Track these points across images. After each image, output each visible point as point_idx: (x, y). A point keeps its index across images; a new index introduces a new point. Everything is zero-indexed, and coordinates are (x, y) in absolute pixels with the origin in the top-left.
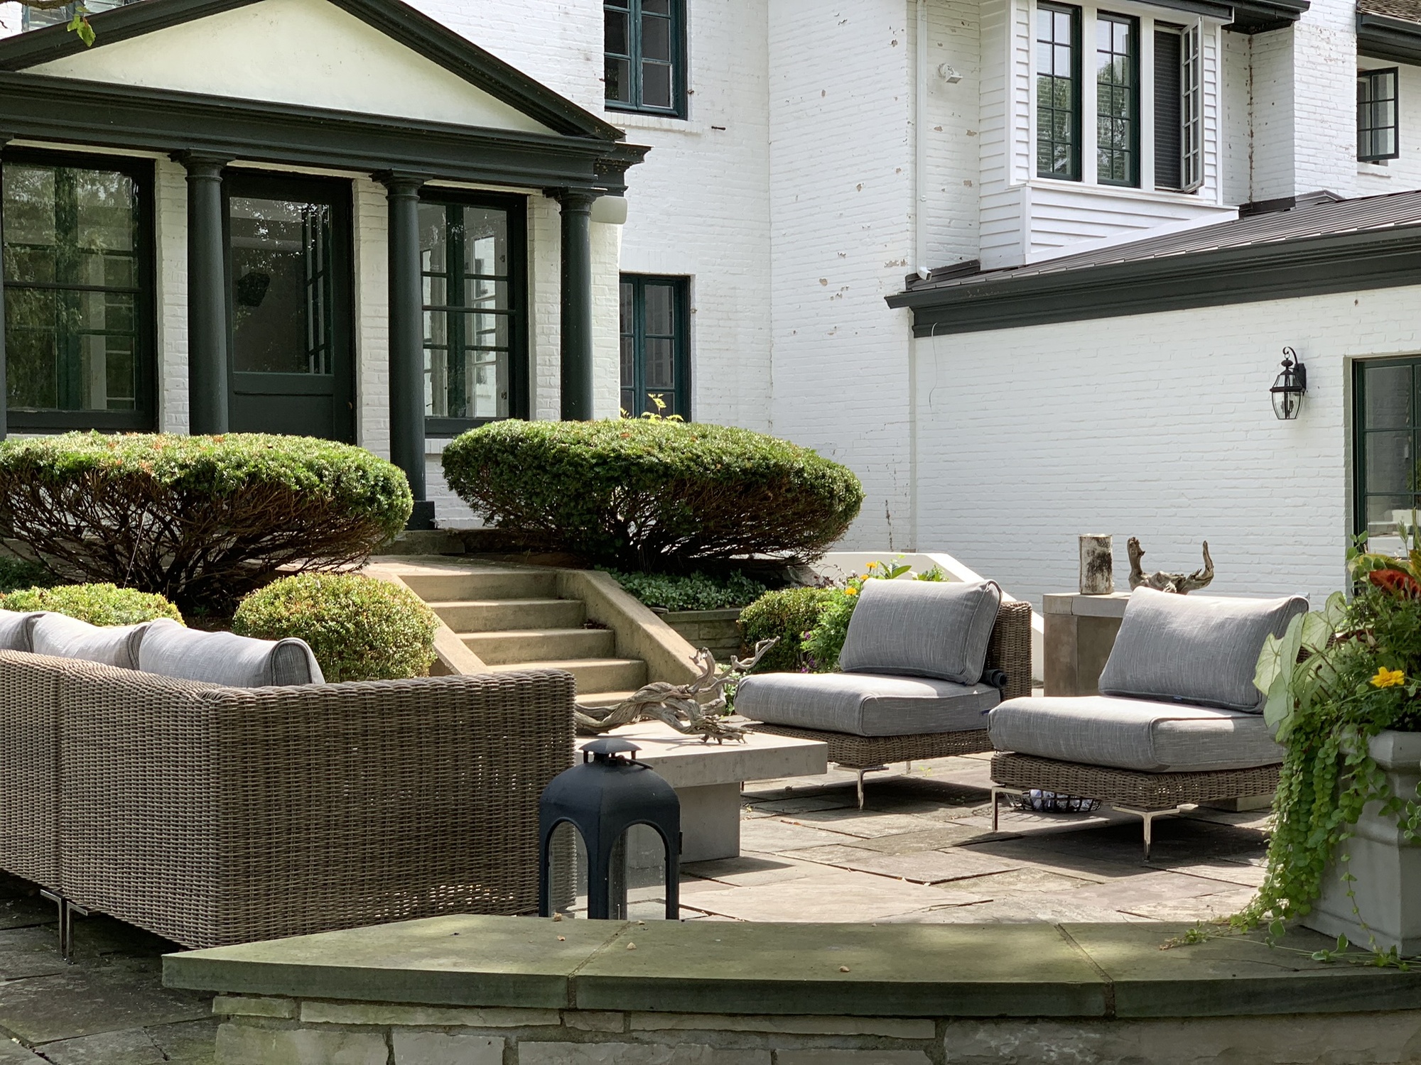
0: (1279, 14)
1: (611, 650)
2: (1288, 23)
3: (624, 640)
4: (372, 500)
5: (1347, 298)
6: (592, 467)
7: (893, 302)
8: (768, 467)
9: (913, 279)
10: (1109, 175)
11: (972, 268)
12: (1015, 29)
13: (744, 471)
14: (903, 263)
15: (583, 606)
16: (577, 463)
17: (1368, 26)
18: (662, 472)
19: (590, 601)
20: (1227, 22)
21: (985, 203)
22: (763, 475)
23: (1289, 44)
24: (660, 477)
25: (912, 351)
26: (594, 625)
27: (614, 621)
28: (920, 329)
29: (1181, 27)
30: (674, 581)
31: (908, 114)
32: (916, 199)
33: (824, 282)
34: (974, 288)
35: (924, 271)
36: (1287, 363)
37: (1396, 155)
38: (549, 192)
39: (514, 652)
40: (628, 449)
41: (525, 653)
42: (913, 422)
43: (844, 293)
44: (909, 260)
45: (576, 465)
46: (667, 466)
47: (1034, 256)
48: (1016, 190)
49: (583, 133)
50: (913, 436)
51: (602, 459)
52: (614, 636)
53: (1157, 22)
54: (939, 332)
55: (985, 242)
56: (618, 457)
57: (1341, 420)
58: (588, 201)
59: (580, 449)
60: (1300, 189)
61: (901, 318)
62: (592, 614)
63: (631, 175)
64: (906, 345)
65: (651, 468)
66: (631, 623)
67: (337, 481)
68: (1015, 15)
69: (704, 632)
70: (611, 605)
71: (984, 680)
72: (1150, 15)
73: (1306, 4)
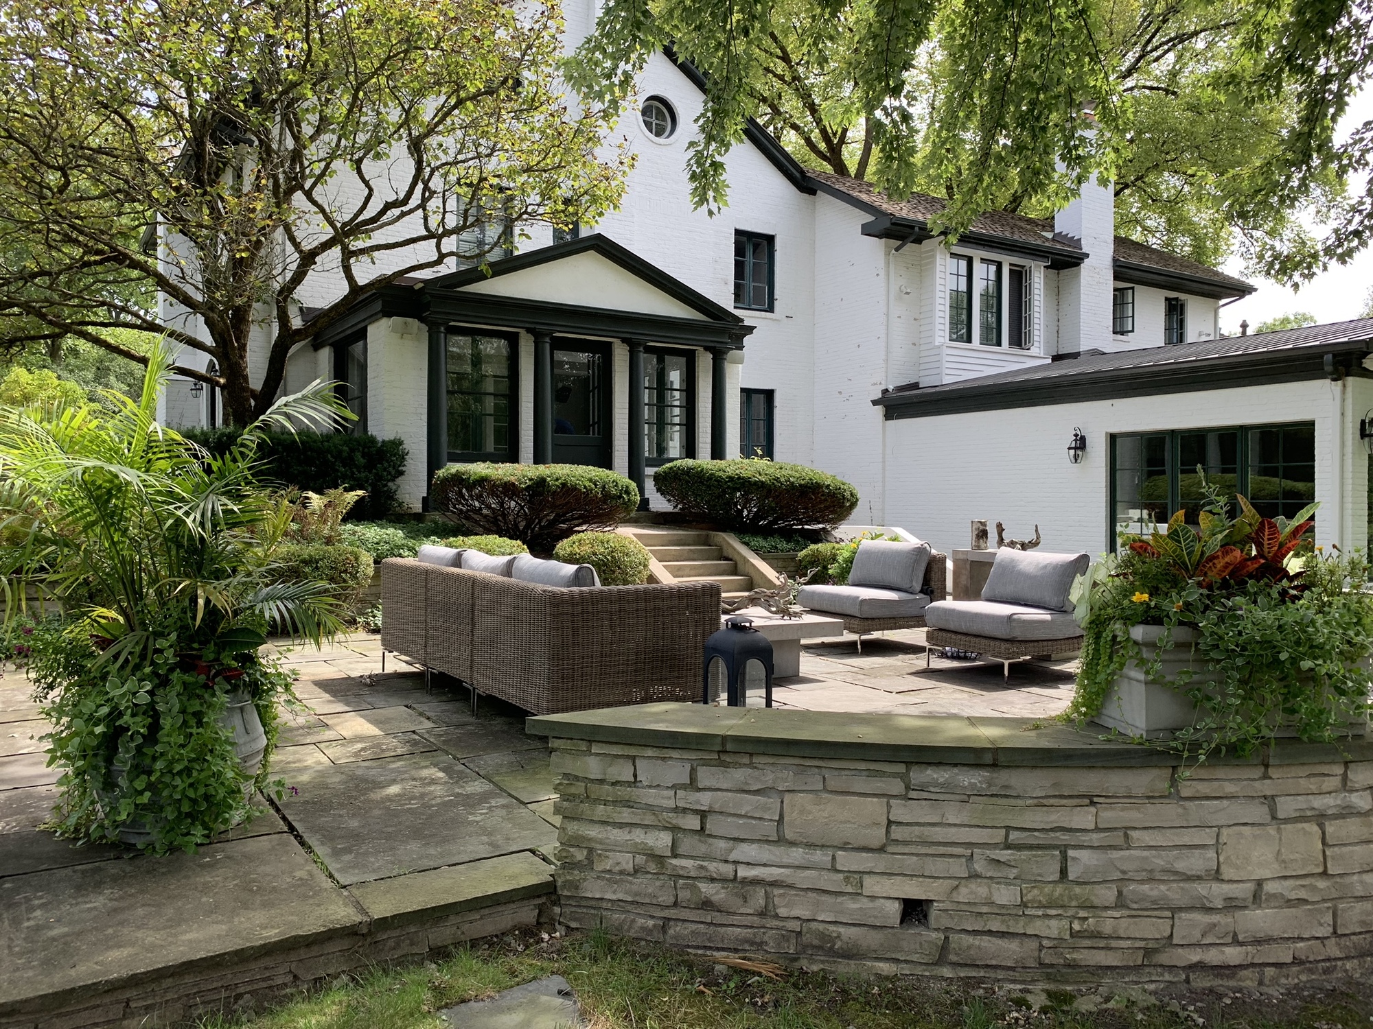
0: (1074, 260)
1: (735, 572)
2: (1078, 265)
3: (741, 566)
4: (620, 497)
5: (1108, 403)
7: (875, 403)
8: (812, 484)
9: (885, 391)
10: (985, 340)
11: (915, 386)
12: (939, 268)
13: (801, 485)
14: (881, 384)
15: (721, 550)
16: (719, 480)
17: (1119, 266)
18: (762, 485)
19: (725, 547)
20: (1046, 264)
21: (923, 354)
22: (810, 488)
23: (1078, 275)
25: (884, 427)
26: (727, 559)
27: (736, 557)
28: (888, 416)
29: (1023, 267)
30: (765, 538)
31: (884, 310)
32: (887, 352)
33: (840, 393)
34: (916, 396)
35: (891, 388)
36: (1076, 435)
37: (1132, 331)
38: (707, 349)
39: (687, 571)
40: (744, 474)
41: (693, 572)
42: (884, 462)
43: (850, 398)
44: (883, 382)
46: (763, 483)
47: (947, 380)
48: (938, 347)
49: (722, 319)
50: (884, 469)
51: (731, 478)
52: (736, 565)
53: (1011, 265)
54: (898, 418)
55: (922, 373)
56: (739, 478)
57: (1104, 464)
58: (726, 353)
59: (721, 474)
60: (1084, 346)
61: (880, 410)
62: (725, 554)
63: (747, 340)
64: (881, 424)
66: (745, 558)
67: (604, 487)
68: (939, 261)
69: (780, 564)
70: (735, 549)
71: (922, 591)
72: (1007, 260)
73: (1087, 256)
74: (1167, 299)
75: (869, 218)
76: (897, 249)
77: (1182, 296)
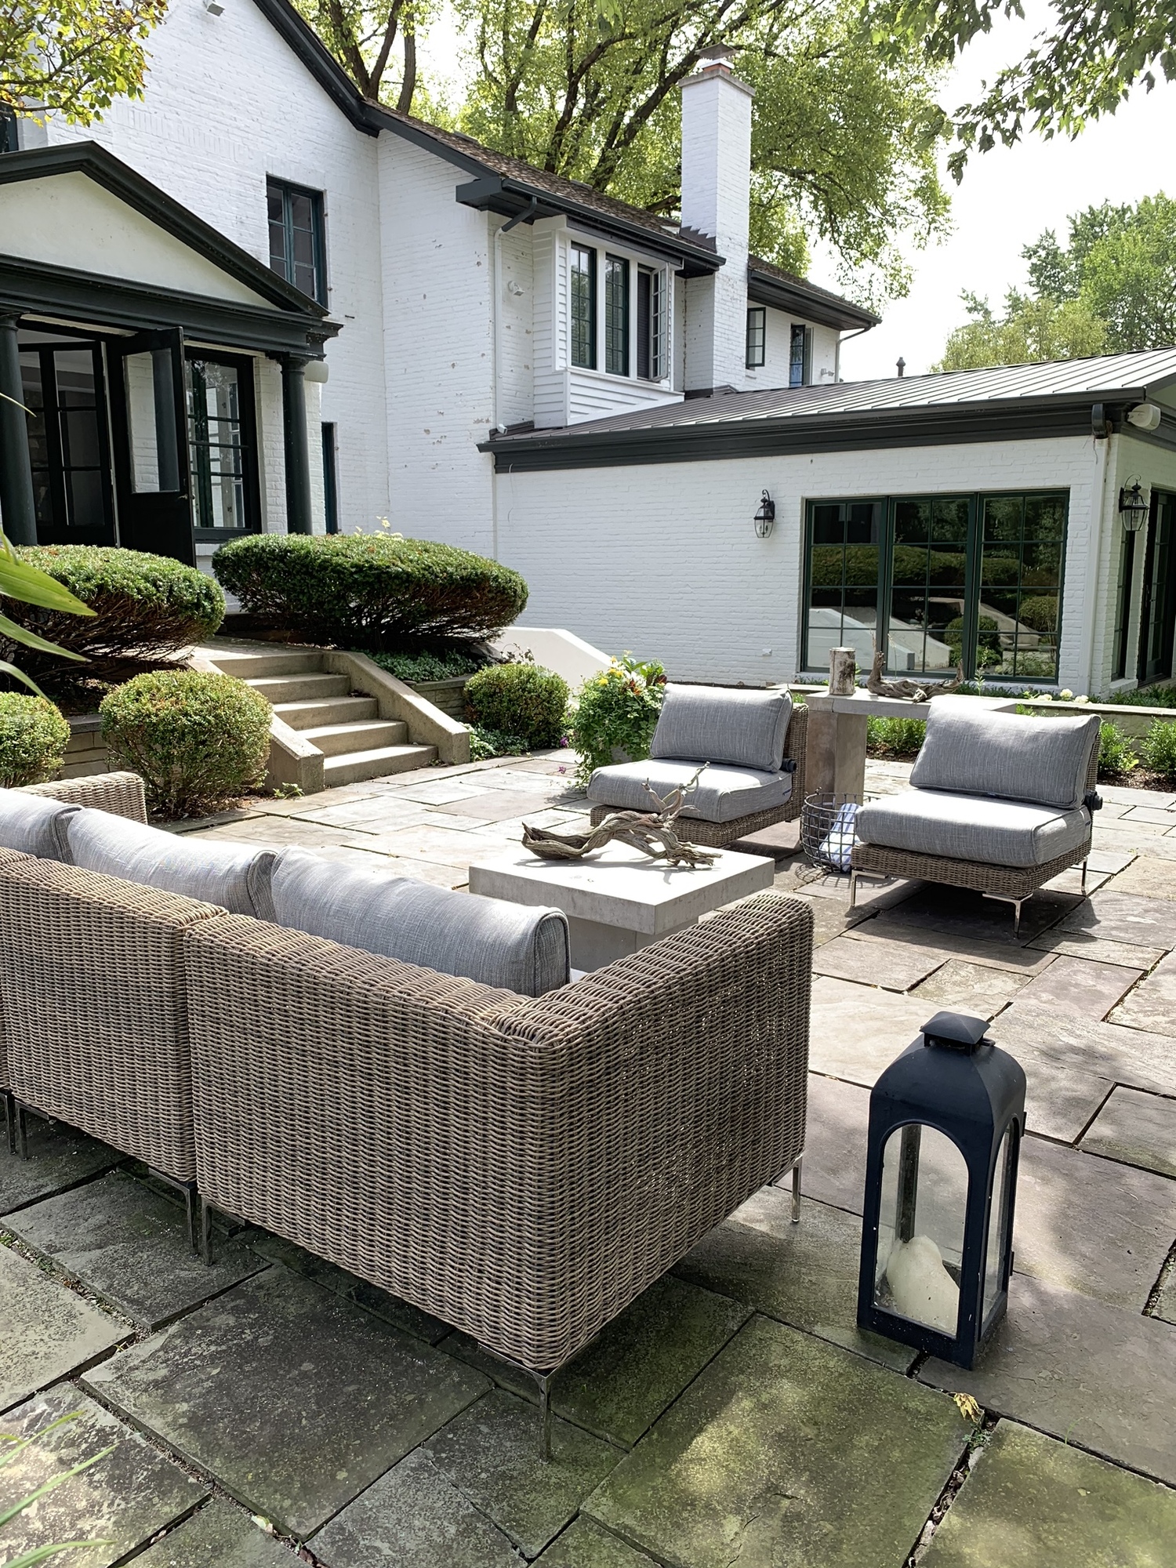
0: (708, 266)
1: (376, 715)
2: (711, 272)
3: (386, 706)
4: (198, 605)
5: (807, 458)
6: (352, 574)
7: (482, 448)
8: (476, 575)
9: (494, 432)
10: (611, 368)
11: (528, 427)
12: (559, 261)
13: (462, 578)
14: (488, 421)
15: (349, 680)
16: (338, 570)
17: (755, 279)
18: (405, 579)
19: (355, 676)
20: (679, 268)
21: (538, 382)
22: (473, 581)
23: (711, 287)
24: (404, 582)
25: (494, 481)
26: (360, 694)
27: (376, 691)
28: (500, 467)
29: (651, 269)
30: (414, 660)
31: (489, 315)
32: (496, 376)
33: (427, 431)
34: (533, 442)
35: (502, 427)
36: (764, 501)
37: (762, 365)
38: (271, 355)
39: (309, 720)
40: (379, 560)
41: (316, 720)
42: (495, 531)
43: (443, 440)
44: (491, 419)
45: (339, 572)
46: (407, 573)
47: (573, 420)
48: (560, 373)
49: (299, 310)
50: (495, 541)
51: (359, 568)
52: (377, 703)
53: (640, 265)
54: (516, 469)
55: (537, 409)
56: (371, 567)
57: (798, 539)
58: (303, 364)
59: (340, 560)
60: (716, 384)
61: (488, 458)
62: (356, 686)
63: (328, 345)
64: (490, 478)
65: (398, 575)
66: (393, 693)
67: (171, 590)
68: (558, 252)
69: (439, 697)
70: (374, 680)
71: (783, 769)
72: (637, 258)
73: (723, 261)
74: (793, 327)
75: (467, 178)
76: (505, 229)
77: (809, 324)
